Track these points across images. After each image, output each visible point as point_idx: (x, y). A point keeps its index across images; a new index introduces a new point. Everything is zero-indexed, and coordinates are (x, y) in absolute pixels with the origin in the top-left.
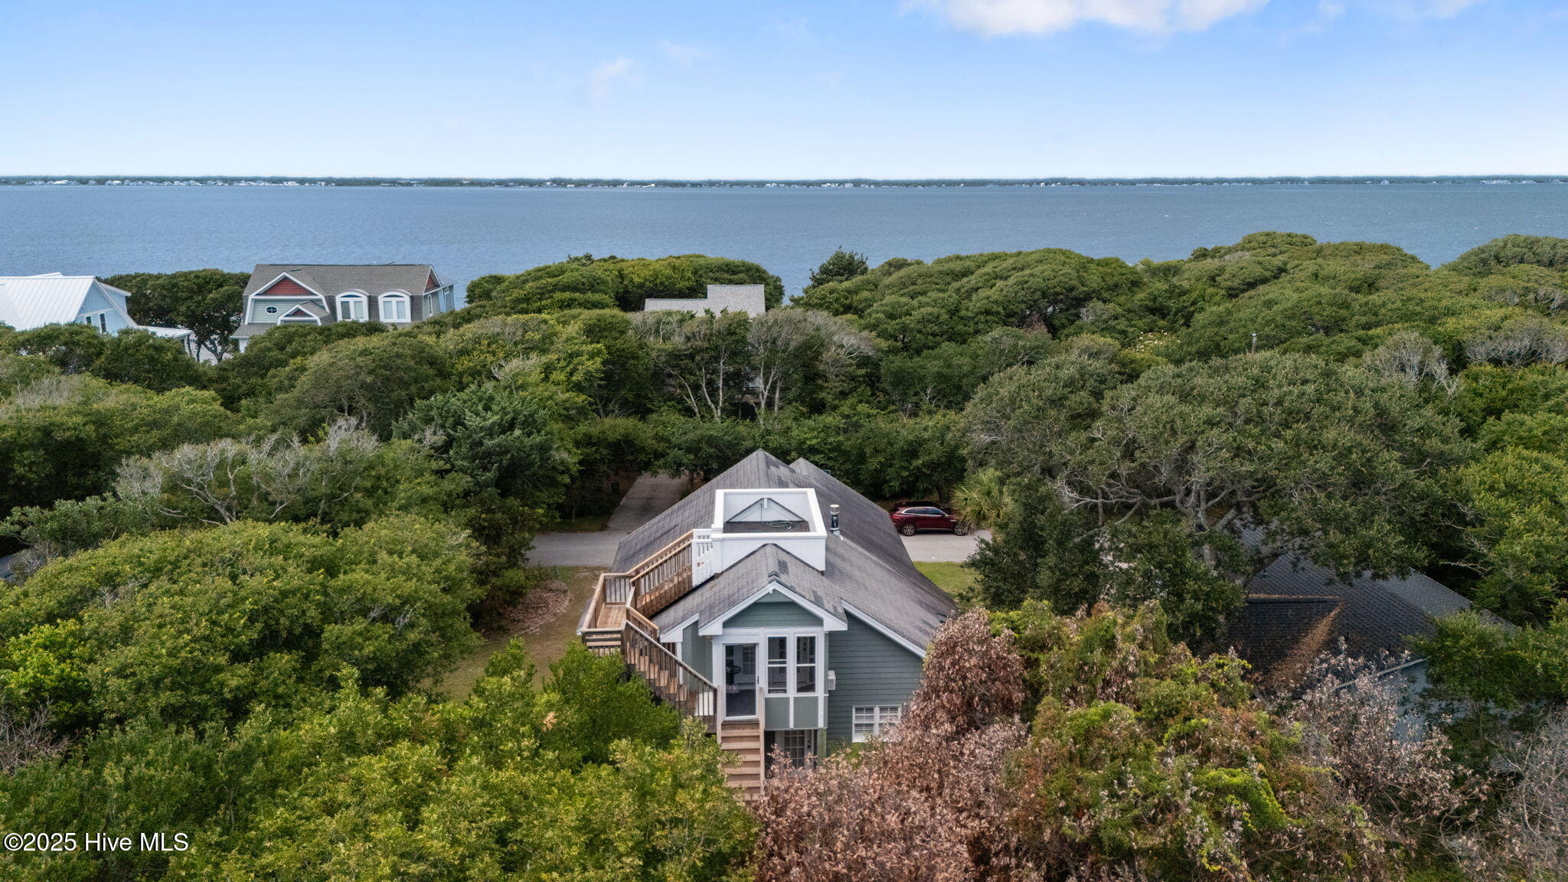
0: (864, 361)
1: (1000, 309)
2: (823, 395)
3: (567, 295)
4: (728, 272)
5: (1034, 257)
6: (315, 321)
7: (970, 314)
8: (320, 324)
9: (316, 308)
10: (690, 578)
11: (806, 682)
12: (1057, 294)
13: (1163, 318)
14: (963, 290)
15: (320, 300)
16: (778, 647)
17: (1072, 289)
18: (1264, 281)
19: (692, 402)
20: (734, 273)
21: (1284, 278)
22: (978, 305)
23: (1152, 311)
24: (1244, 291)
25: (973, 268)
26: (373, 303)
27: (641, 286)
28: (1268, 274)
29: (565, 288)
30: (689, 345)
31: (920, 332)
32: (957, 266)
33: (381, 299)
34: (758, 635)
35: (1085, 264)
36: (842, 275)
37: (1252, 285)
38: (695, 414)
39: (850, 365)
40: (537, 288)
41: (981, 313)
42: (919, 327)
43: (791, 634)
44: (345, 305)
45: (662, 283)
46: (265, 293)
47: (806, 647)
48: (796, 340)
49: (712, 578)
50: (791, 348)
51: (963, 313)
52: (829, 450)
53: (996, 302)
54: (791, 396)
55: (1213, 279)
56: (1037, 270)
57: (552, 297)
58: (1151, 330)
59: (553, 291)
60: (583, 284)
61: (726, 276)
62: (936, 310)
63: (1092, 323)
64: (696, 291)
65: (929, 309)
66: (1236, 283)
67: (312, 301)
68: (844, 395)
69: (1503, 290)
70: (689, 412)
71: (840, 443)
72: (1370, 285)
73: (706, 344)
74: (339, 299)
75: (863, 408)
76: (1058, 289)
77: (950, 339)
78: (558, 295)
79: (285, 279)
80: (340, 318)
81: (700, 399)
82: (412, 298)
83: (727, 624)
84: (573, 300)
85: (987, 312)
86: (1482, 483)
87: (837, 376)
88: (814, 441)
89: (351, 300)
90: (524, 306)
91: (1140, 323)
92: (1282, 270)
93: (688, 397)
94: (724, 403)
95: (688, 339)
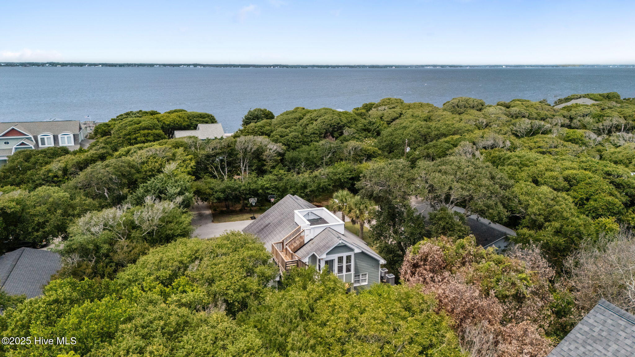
0: (280, 154)
1: (318, 132)
2: (265, 168)
3: (146, 131)
4: (201, 117)
5: (323, 111)
6: (31, 147)
7: (308, 134)
8: (33, 148)
9: (30, 141)
10: (304, 241)
11: (348, 270)
12: (334, 125)
13: (369, 132)
14: (303, 125)
15: (31, 138)
16: (340, 259)
17: (339, 124)
18: (397, 118)
19: (216, 173)
20: (204, 118)
21: (402, 117)
22: (311, 131)
23: (365, 130)
24: (392, 122)
25: (302, 116)
26: (56, 138)
27: (169, 125)
28: (398, 115)
29: (144, 129)
30: (214, 152)
31: (293, 142)
32: (297, 115)
33: (60, 136)
34: (335, 257)
35: (339, 114)
36: (255, 120)
37: (394, 120)
38: (217, 177)
39: (275, 156)
40: (133, 129)
41: (312, 134)
42: (292, 140)
43: (344, 255)
44: (43, 140)
45: (177, 124)
46: (3, 136)
47: (349, 258)
48: (255, 148)
49: (310, 240)
50: (252, 151)
51: (305, 134)
52: (273, 188)
53: (316, 130)
54: (253, 168)
55: (381, 118)
56: (326, 117)
57: (139, 133)
58: (366, 137)
59: (140, 130)
60: (151, 126)
61: (201, 119)
62: (297, 133)
63: (348, 136)
64: (193, 127)
65: (294, 134)
66: (389, 119)
67: (27, 138)
68: (273, 167)
69: (469, 120)
70: (215, 177)
71: (276, 185)
72: (429, 118)
73: (220, 151)
74: (39, 137)
75: (282, 172)
76: (335, 124)
77: (303, 144)
78: (142, 132)
79: (13, 129)
80: (40, 145)
81: (218, 172)
82: (74, 135)
83: (327, 254)
84: (149, 133)
85: (314, 133)
86: (520, 192)
87: (270, 160)
88: (268, 185)
89: (45, 137)
90: (129, 137)
91: (362, 135)
92: (401, 114)
93: (214, 171)
94: (228, 173)
95: (213, 150)
